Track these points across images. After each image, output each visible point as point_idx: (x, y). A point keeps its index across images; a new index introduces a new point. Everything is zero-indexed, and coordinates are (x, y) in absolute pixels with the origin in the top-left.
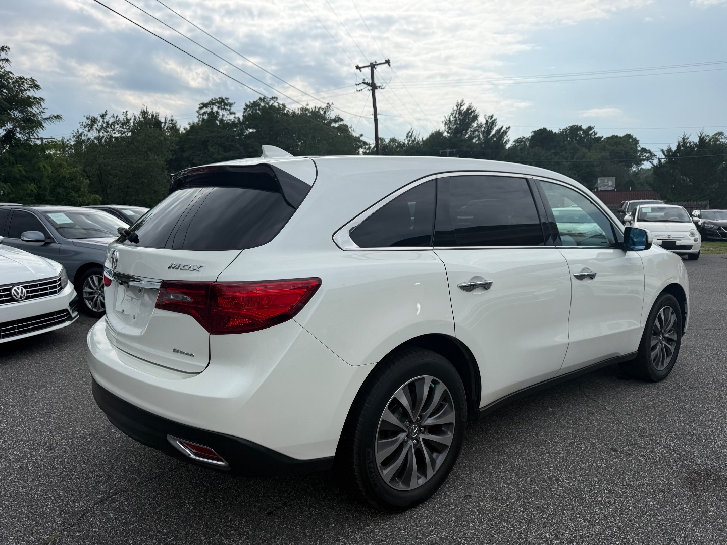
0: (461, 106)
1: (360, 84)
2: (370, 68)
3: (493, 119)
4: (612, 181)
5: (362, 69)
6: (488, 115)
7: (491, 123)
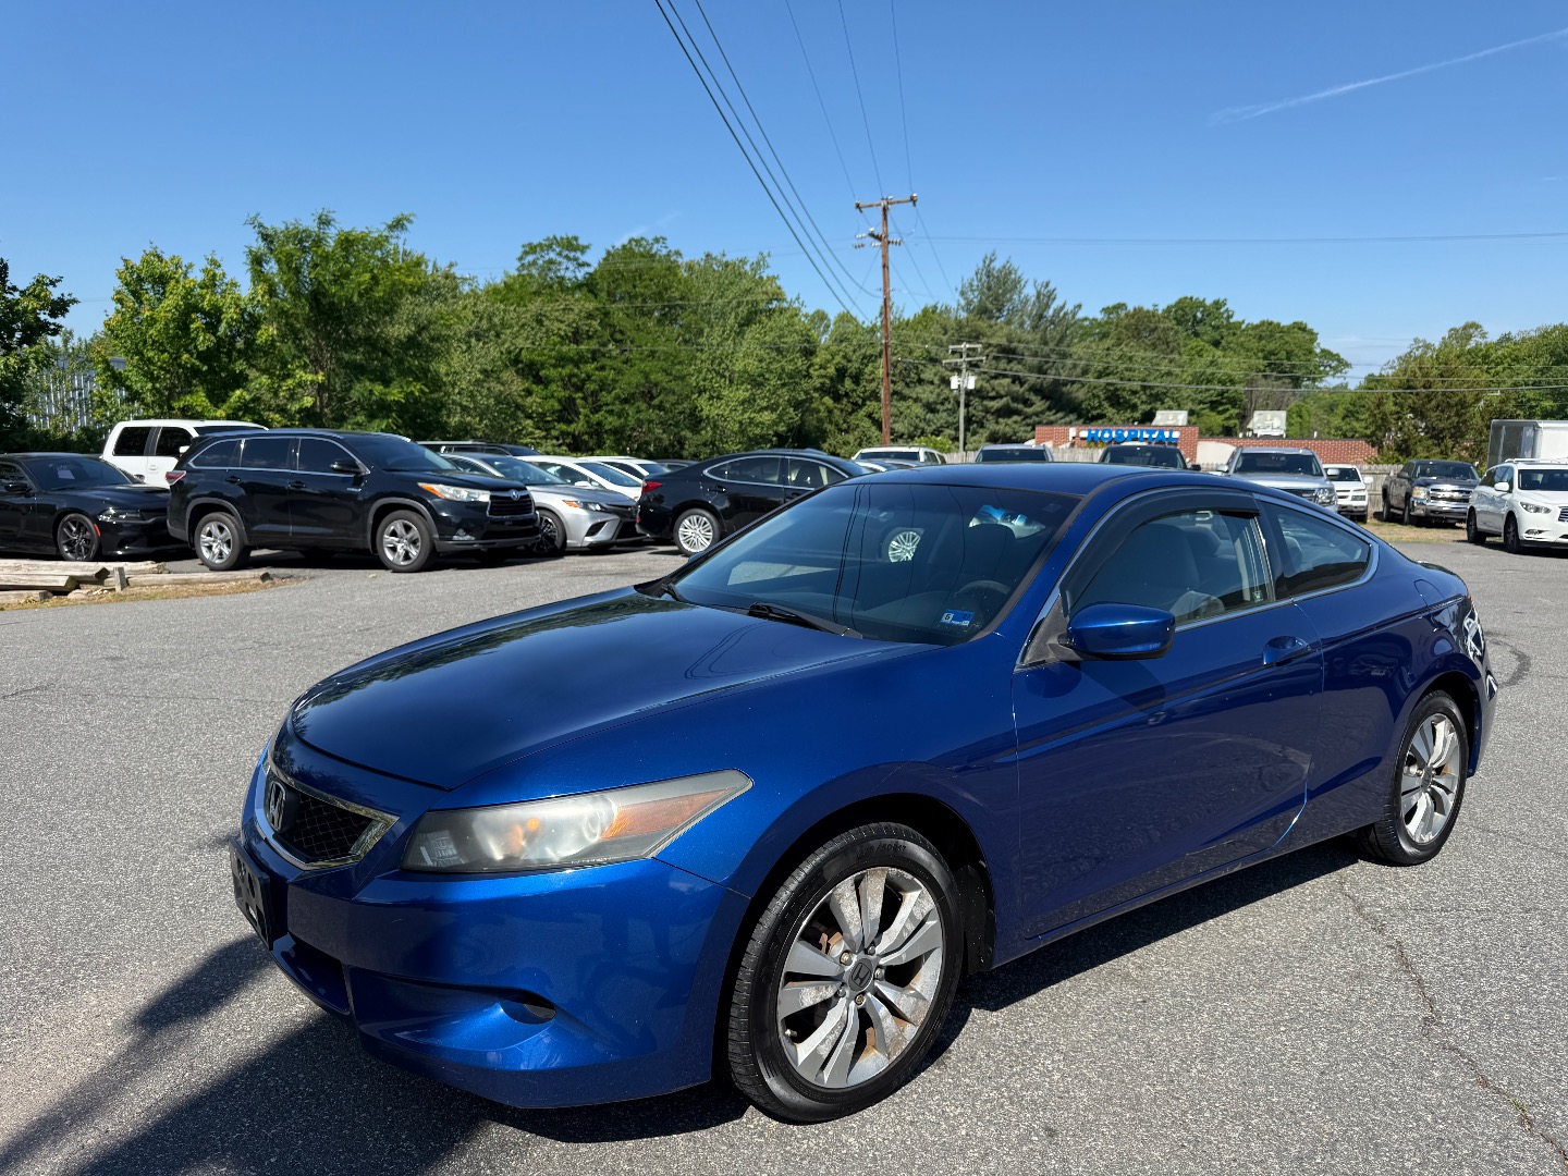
0: (991, 261)
1: (864, 237)
2: (881, 208)
3: (1049, 288)
4: (1280, 418)
5: (863, 210)
6: (1039, 281)
7: (1045, 297)
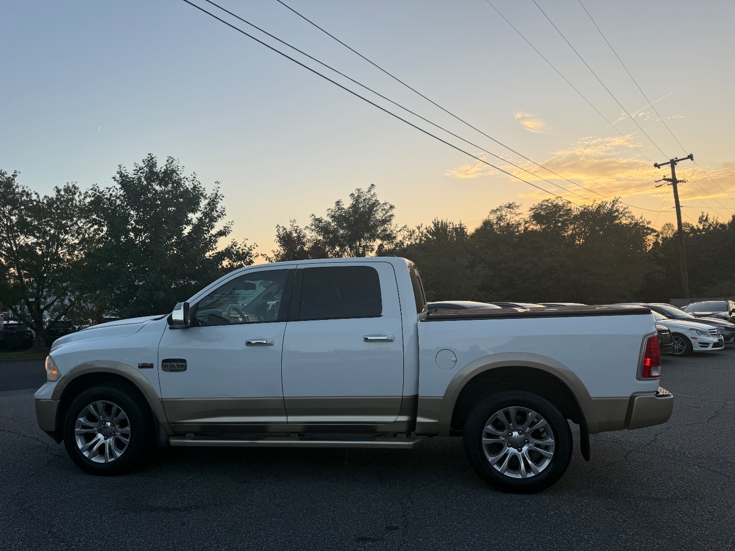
1: (660, 180)
2: (670, 164)
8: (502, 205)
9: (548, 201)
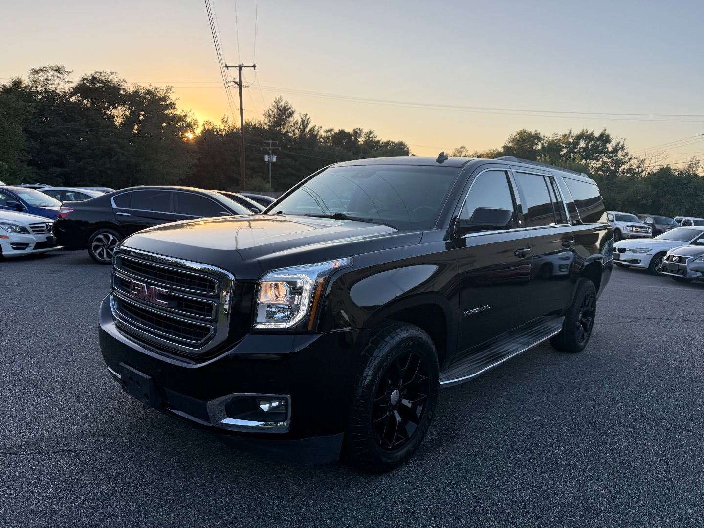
0: (279, 102)
1: (230, 82)
2: (238, 68)
5: (229, 68)
6: (303, 114)
8: (47, 66)
9: (101, 73)
